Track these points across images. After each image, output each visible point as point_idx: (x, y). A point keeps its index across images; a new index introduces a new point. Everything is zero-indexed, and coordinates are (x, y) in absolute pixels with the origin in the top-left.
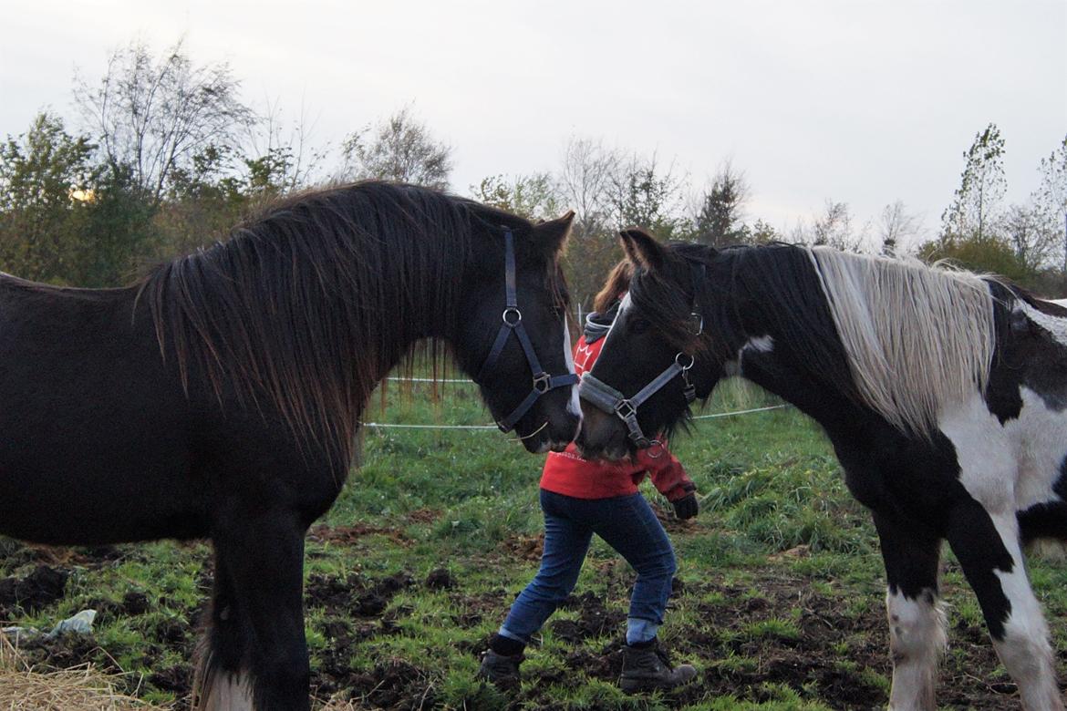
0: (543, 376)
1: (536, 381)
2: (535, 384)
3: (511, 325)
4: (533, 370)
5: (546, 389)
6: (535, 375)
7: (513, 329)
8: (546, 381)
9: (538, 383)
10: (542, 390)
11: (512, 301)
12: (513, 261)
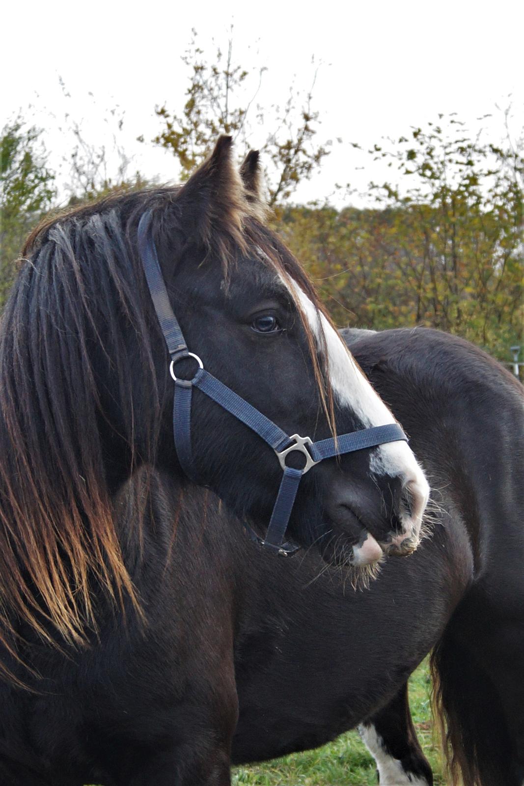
0: (295, 441)
1: (282, 455)
2: (282, 463)
3: (187, 383)
4: (268, 440)
5: (310, 463)
6: (274, 446)
7: (194, 387)
8: (305, 450)
9: (288, 457)
10: (302, 467)
11: (176, 342)
12: (161, 283)
